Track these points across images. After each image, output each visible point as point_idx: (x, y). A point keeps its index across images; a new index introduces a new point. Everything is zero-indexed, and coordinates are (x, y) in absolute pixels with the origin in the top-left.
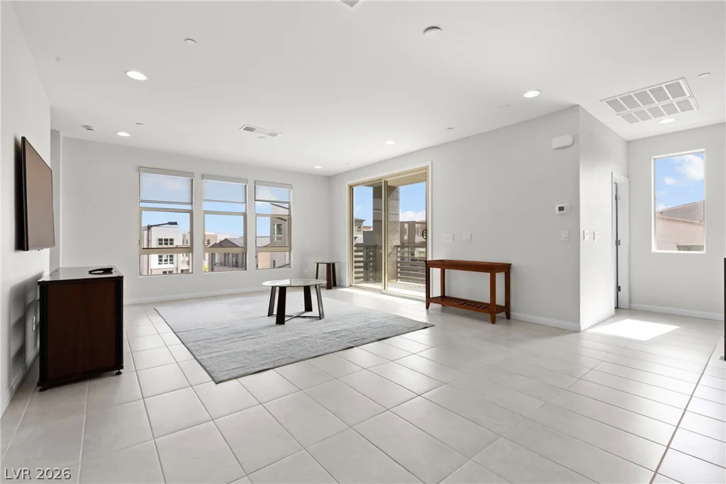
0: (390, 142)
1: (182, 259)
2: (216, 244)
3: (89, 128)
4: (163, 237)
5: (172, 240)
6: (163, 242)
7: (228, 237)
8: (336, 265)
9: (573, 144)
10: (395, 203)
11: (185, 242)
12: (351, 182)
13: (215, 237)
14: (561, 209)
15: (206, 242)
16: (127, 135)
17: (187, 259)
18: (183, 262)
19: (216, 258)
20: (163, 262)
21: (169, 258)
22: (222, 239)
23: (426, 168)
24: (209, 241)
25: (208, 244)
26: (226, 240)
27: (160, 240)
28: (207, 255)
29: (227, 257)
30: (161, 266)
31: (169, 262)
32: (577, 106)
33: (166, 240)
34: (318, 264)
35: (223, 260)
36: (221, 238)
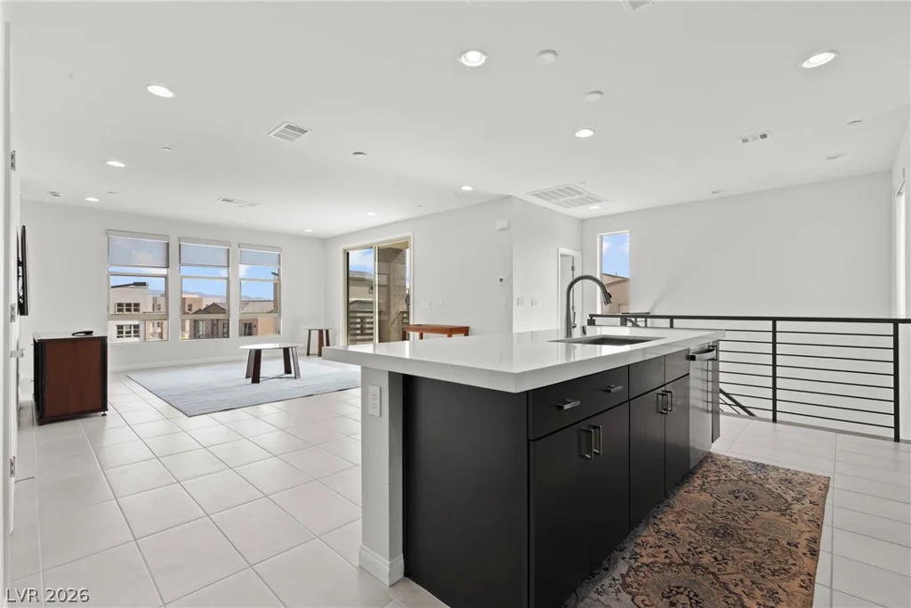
0: (371, 214)
1: (151, 331)
2: (200, 310)
3: (55, 195)
4: (125, 301)
5: (137, 305)
6: (125, 308)
7: (216, 302)
8: (330, 332)
9: (508, 228)
10: (400, 266)
11: (156, 307)
12: (346, 246)
13: (200, 300)
14: (501, 280)
15: (187, 308)
16: (97, 200)
17: (159, 330)
18: (153, 334)
19: (201, 329)
20: (124, 334)
21: (132, 330)
22: (209, 304)
23: (409, 237)
24: (190, 306)
25: (190, 310)
26: (214, 304)
27: (120, 305)
28: (188, 324)
29: (215, 328)
30: (120, 340)
31: (132, 334)
32: (511, 196)
33: (129, 305)
34: (310, 331)
35: (210, 330)
36: (207, 302)
